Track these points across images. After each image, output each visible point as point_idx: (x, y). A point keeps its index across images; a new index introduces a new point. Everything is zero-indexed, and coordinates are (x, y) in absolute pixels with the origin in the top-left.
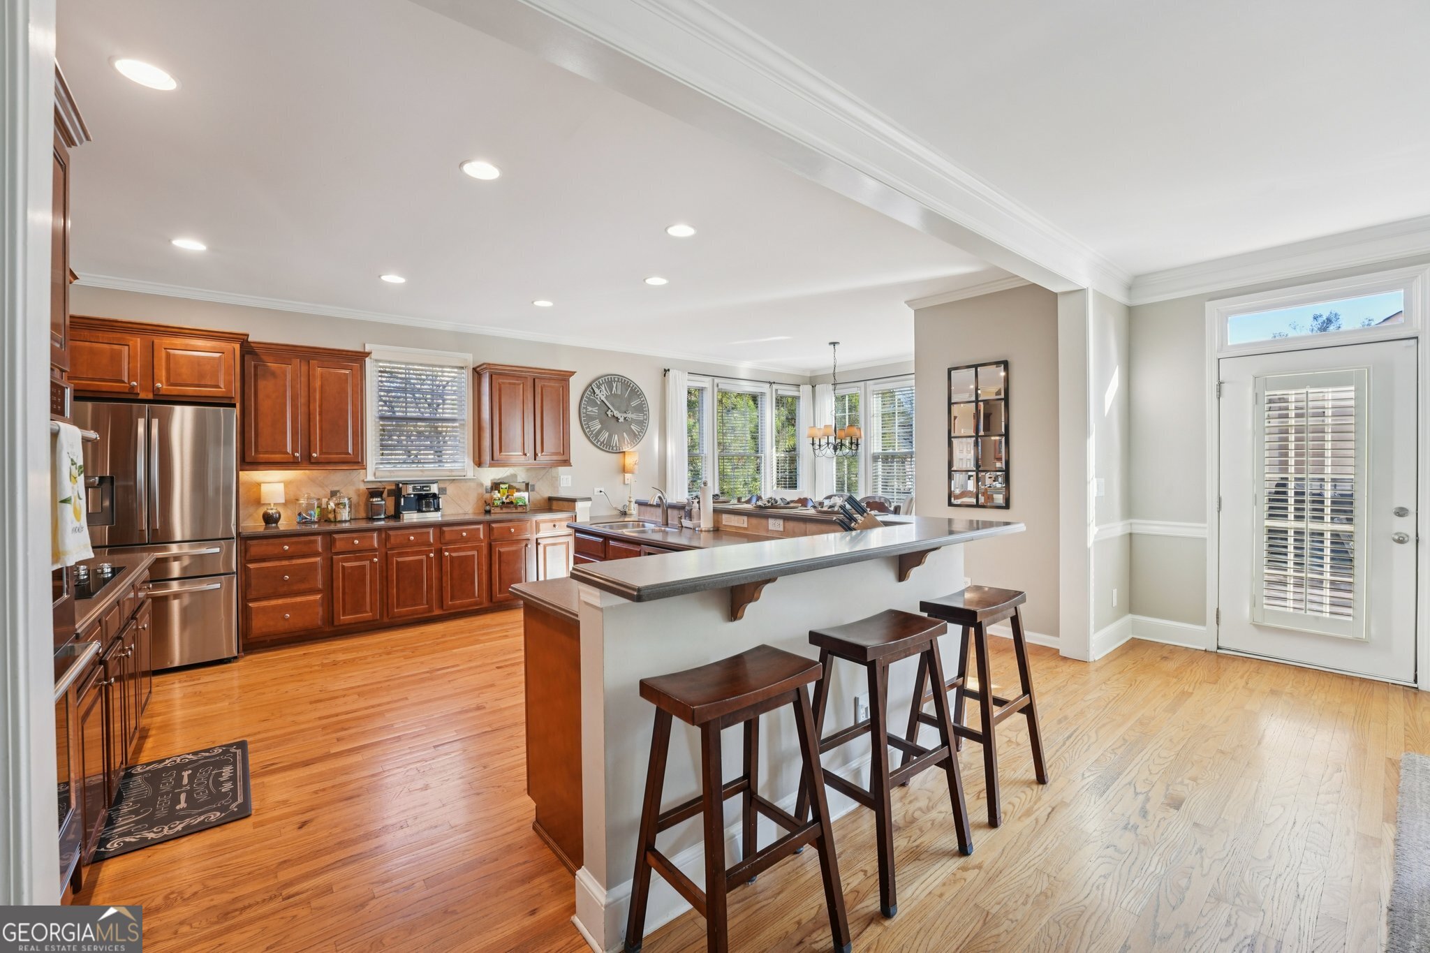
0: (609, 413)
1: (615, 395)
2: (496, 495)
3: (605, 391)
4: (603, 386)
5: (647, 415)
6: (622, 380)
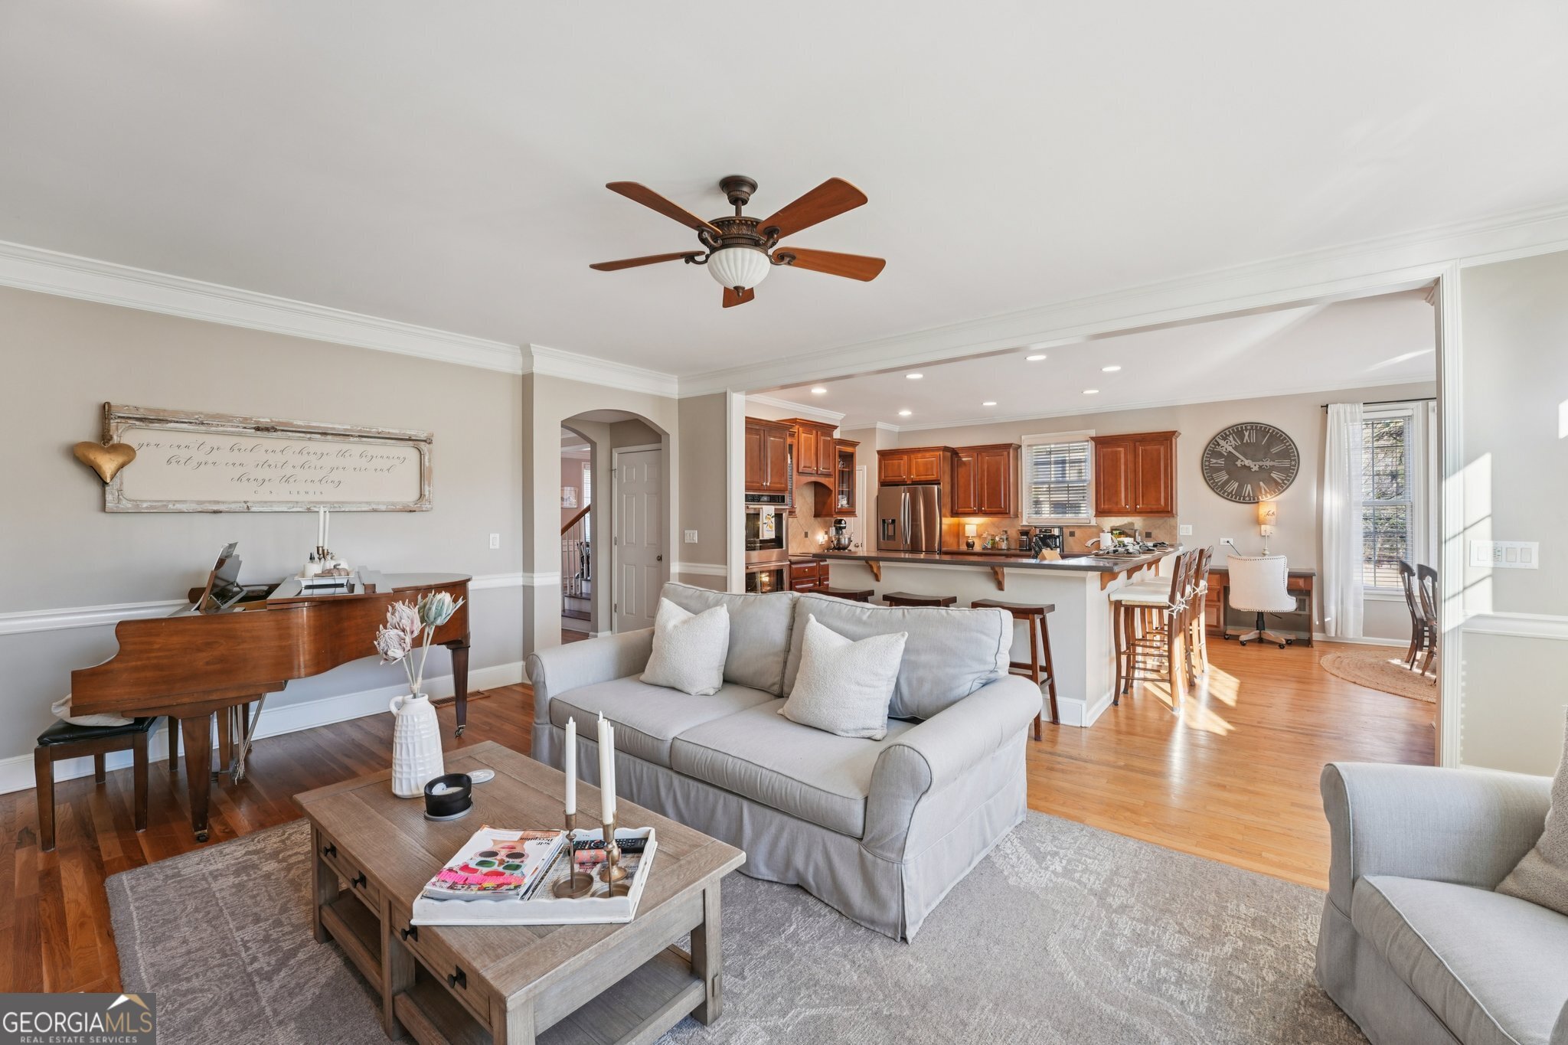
0: (1239, 463)
1: (1248, 444)
3: (1233, 442)
4: (1231, 436)
5: (1294, 460)
6: (1256, 427)
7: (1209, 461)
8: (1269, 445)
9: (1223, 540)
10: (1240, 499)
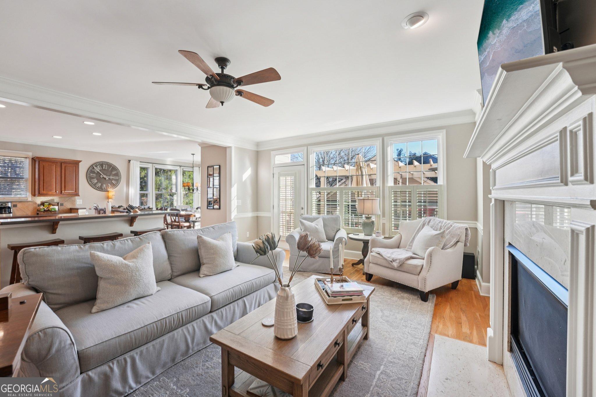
0: (101, 176)
1: (105, 170)
2: (42, 207)
3: (99, 168)
4: (98, 166)
5: (120, 177)
6: (108, 164)
7: (90, 174)
8: (112, 171)
10: (101, 190)
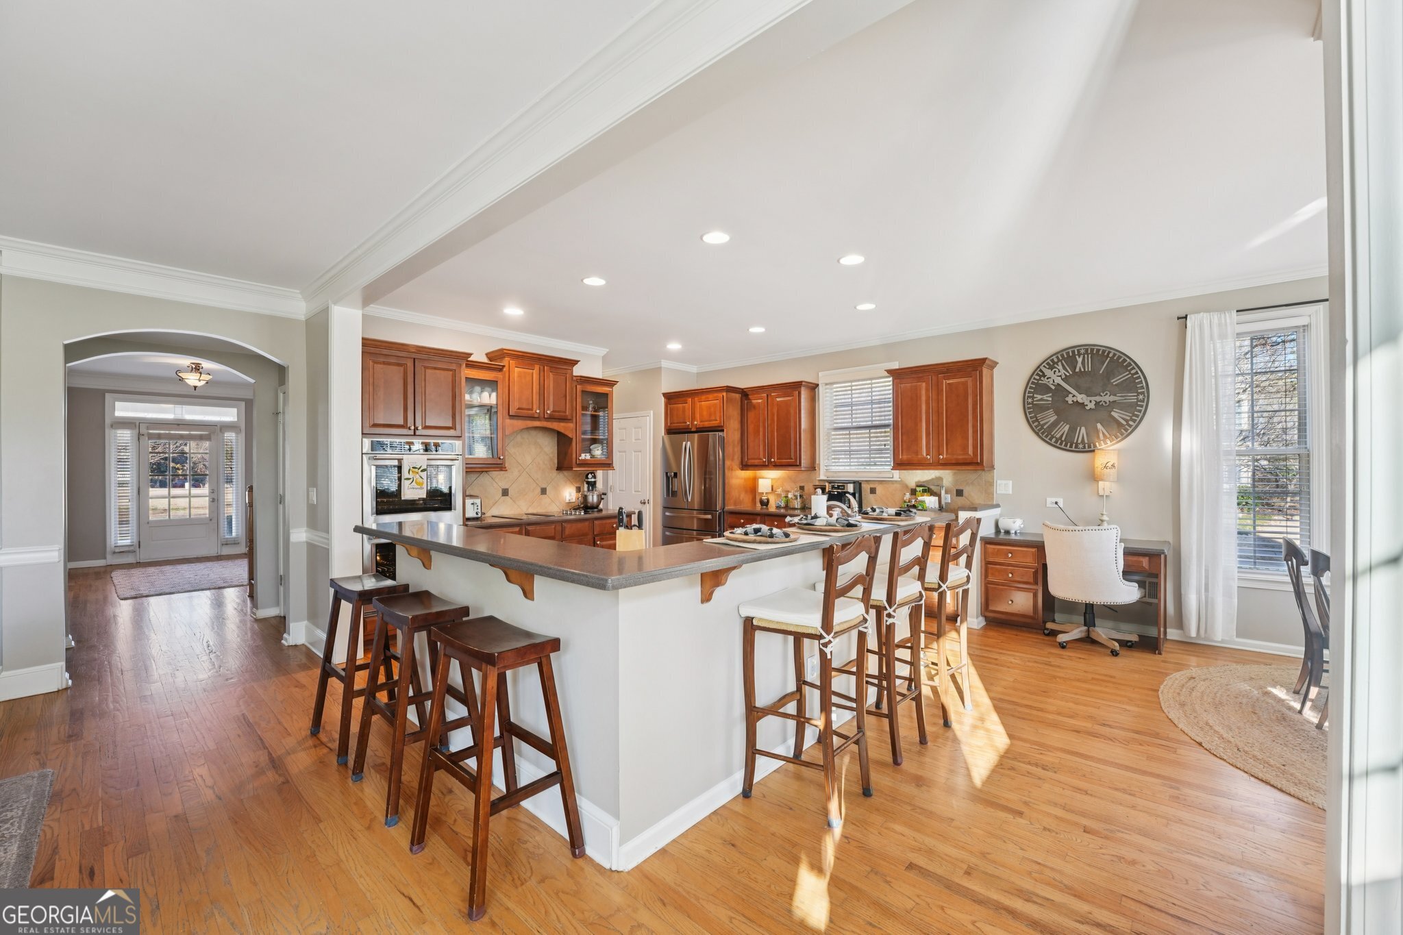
0: (1070, 399)
1: (1082, 373)
3: (1063, 371)
4: (1060, 364)
5: (1143, 393)
6: (1092, 350)
7: (1033, 397)
8: (1109, 374)
9: (1050, 500)
10: (1071, 446)
